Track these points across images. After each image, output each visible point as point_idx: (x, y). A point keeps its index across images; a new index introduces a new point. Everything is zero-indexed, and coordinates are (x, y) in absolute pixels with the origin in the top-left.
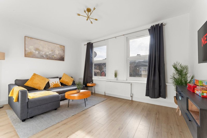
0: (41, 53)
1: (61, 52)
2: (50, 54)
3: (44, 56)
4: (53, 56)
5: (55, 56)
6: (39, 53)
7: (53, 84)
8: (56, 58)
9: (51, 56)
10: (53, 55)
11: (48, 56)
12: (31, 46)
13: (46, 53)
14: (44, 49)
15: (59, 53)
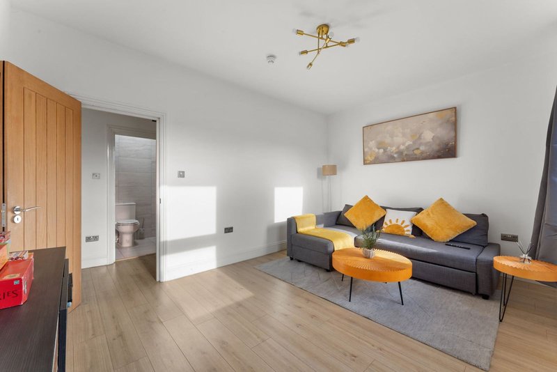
0: (388, 150)
1: (444, 134)
2: (408, 148)
3: (395, 156)
5: (422, 148)
6: (385, 151)
8: (424, 155)
9: (411, 152)
10: (417, 147)
11: (406, 152)
12: (371, 141)
13: (398, 147)
14: (395, 138)
15: (434, 137)
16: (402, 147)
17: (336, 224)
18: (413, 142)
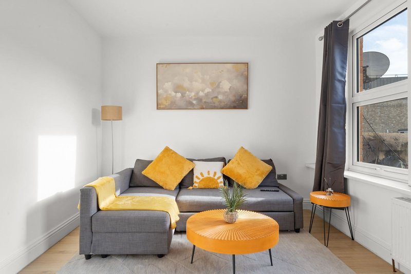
0: (186, 95)
1: (238, 84)
2: (207, 95)
3: (194, 102)
4: (214, 99)
5: (220, 97)
6: (183, 96)
7: (201, 178)
8: (222, 104)
9: (210, 100)
10: (216, 95)
11: (204, 100)
12: (167, 82)
13: (197, 93)
14: (194, 82)
15: (230, 87)
16: (201, 94)
17: (130, 187)
18: (212, 90)
